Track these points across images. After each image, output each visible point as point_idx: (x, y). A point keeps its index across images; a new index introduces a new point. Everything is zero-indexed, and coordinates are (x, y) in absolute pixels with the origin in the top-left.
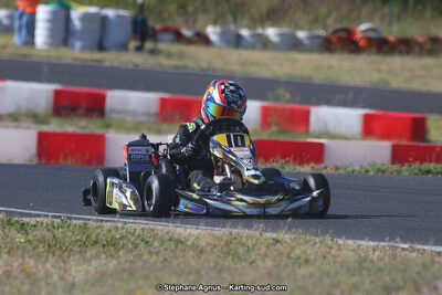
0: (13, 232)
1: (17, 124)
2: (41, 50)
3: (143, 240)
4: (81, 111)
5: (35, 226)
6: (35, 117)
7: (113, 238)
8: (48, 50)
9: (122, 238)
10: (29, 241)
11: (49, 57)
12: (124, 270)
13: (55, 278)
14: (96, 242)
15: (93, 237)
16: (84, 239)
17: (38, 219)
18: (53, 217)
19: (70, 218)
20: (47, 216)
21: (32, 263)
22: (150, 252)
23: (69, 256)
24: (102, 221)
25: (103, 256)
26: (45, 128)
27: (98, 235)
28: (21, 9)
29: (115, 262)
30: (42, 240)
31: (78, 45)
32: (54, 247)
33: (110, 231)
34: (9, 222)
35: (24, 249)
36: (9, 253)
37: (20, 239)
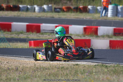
0: (104, 68)
1: (103, 38)
2: (110, 18)
4: (121, 34)
5: (110, 66)
6: (108, 36)
8: (112, 18)
13: (116, 81)
17: (110, 65)
18: (115, 64)
19: (119, 64)
20: (113, 64)
21: (109, 77)
23: (120, 75)
26: (112, 39)
30: (112, 70)
31: (120, 16)
32: (115, 72)
34: (102, 65)
35: (107, 73)
36: (103, 74)
37: (106, 70)
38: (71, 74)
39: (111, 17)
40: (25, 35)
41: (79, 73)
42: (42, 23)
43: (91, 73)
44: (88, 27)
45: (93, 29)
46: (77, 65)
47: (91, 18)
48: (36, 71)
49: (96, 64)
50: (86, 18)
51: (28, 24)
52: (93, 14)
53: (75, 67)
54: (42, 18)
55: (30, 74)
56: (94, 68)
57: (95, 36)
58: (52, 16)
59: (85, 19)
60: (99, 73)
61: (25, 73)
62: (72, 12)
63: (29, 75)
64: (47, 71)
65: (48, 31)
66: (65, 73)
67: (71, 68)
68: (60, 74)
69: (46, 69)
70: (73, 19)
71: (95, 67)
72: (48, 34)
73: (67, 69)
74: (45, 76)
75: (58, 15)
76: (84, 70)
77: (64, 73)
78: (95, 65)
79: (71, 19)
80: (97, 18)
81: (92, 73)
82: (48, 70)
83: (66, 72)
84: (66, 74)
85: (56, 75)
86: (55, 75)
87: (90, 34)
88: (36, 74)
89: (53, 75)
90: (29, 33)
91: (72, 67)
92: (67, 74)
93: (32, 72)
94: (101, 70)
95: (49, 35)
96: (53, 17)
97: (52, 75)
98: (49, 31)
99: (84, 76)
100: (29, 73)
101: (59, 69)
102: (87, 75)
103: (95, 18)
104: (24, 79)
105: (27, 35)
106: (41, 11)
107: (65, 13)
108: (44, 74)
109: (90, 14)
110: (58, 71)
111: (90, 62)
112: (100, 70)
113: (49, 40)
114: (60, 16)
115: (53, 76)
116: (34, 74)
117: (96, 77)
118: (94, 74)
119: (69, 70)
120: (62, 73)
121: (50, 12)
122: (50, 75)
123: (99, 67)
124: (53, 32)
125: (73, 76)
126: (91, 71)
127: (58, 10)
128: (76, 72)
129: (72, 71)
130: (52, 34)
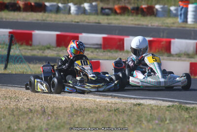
2: (190, 24)
5: (192, 109)
6: (188, 55)
8: (193, 25)
10: (191, 117)
11: (194, 28)
17: (193, 105)
21: (193, 127)
26: (193, 61)
28: (181, 6)
34: (180, 107)
35: (189, 120)
36: (183, 122)
37: (186, 115)
38: (130, 120)
39: (192, 23)
40: (55, 50)
41: (143, 119)
42: (81, 33)
43: (162, 120)
44: (155, 39)
45: (162, 43)
46: (139, 105)
47: (160, 25)
48: (75, 116)
49: (170, 104)
50: (151, 25)
51: (58, 33)
52: (164, 18)
53: (136, 108)
54: (81, 23)
55: (65, 120)
56: (167, 112)
57: (166, 54)
58: (97, 21)
59: (150, 26)
60: (176, 121)
61: (58, 119)
62: (129, 15)
63: (64, 122)
64: (92, 115)
65: (90, 45)
66: (121, 119)
67: (131, 110)
68: (113, 122)
69: (91, 112)
70: (131, 26)
71: (168, 109)
72: (91, 50)
73: (124, 112)
74: (89, 124)
75: (107, 19)
76: (151, 115)
77: (119, 120)
78: (169, 107)
79: (127, 25)
80: (169, 25)
81: (164, 120)
82: (94, 114)
83: (123, 118)
84: (122, 122)
85: (107, 123)
86: (104, 123)
87: (159, 51)
88: (74, 120)
89: (102, 122)
90: (61, 48)
92: (125, 122)
93: (69, 117)
94: (179, 115)
95: (92, 52)
96: (99, 23)
97: (100, 122)
98: (92, 46)
99: (152, 125)
100: (63, 119)
101: (111, 113)
102: (157, 124)
103: (166, 25)
104: (55, 128)
105: (58, 51)
106: (80, 13)
107: (118, 17)
108: (88, 121)
109: (157, 19)
110: (109, 116)
111: (160, 100)
112: (177, 116)
113: (93, 61)
114: (110, 21)
115: (101, 124)
116: (70, 120)
117: (171, 127)
118: (168, 122)
119: (128, 115)
120: (117, 120)
121: (94, 14)
122: (97, 123)
123: (175, 110)
124: (99, 46)
125: (133, 125)
126: (163, 116)
127: (107, 11)
128: (139, 119)
129: (133, 115)
130: (97, 50)
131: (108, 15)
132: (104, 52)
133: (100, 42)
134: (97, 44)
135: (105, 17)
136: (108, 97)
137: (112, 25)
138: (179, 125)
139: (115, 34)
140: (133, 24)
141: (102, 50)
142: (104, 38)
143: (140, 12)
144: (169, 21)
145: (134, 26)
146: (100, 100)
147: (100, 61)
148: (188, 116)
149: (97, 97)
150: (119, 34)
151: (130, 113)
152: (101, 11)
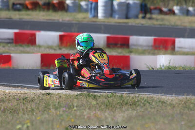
0: (90, 100)
2: (101, 19)
3: (148, 102)
4: (119, 45)
5: (100, 97)
7: (134, 101)
9: (138, 101)
10: (98, 103)
11: (104, 22)
12: (139, 116)
13: (110, 119)
14: (127, 103)
15: (126, 101)
16: (122, 102)
17: (101, 94)
18: (108, 92)
19: (115, 93)
20: (105, 92)
21: (99, 113)
22: (151, 108)
23: (115, 110)
24: (129, 94)
25: (130, 109)
27: (127, 100)
29: (136, 112)
30: (103, 103)
31: (117, 16)
32: (109, 106)
33: (133, 98)
34: (89, 95)
35: (96, 107)
36: (89, 109)
37: (94, 103)
38: (38, 108)
39: (103, 18)
41: (51, 107)
43: (70, 107)
44: (66, 33)
46: (48, 94)
47: (71, 19)
49: (79, 93)
50: (63, 20)
52: (74, 13)
53: (45, 97)
56: (75, 100)
58: (8, 16)
59: (61, 21)
60: (83, 107)
62: (40, 11)
66: (29, 107)
67: (39, 99)
68: (21, 110)
70: (42, 21)
71: (76, 97)
72: (2, 45)
73: (32, 100)
75: (19, 14)
76: (59, 102)
77: (27, 108)
78: (77, 95)
79: (39, 20)
80: (80, 20)
81: (72, 107)
82: (2, 103)
83: (31, 106)
84: (30, 109)
85: (15, 111)
86: (12, 111)
87: (70, 45)
89: (10, 110)
91: (41, 98)
92: (33, 110)
95: (4, 47)
96: (10, 18)
97: (8, 110)
98: (3, 41)
99: (60, 112)
101: (19, 102)
102: (64, 111)
103: (77, 20)
107: (29, 12)
109: (69, 14)
110: (17, 104)
112: (85, 103)
113: (4, 54)
114: (21, 17)
115: (9, 112)
117: (78, 113)
118: (75, 108)
119: (36, 103)
120: (25, 108)
121: (6, 10)
122: (5, 111)
123: (83, 98)
124: (11, 41)
125: (41, 112)
126: (71, 104)
127: (18, 6)
128: (47, 107)
129: (41, 103)
130: (9, 45)
131: (19, 10)
132: (16, 46)
133: (12, 36)
134: (9, 39)
135: (17, 13)
136: (18, 88)
137: (24, 20)
138: (86, 111)
139: (27, 29)
140: (44, 19)
141: (14, 45)
142: (16, 34)
143: (51, 7)
144: (80, 16)
145: (45, 21)
146: (10, 90)
147: (12, 55)
148: (95, 103)
149: (6, 88)
150: (30, 29)
151: (38, 102)
152: (13, 7)
